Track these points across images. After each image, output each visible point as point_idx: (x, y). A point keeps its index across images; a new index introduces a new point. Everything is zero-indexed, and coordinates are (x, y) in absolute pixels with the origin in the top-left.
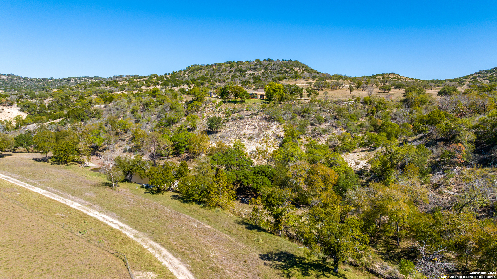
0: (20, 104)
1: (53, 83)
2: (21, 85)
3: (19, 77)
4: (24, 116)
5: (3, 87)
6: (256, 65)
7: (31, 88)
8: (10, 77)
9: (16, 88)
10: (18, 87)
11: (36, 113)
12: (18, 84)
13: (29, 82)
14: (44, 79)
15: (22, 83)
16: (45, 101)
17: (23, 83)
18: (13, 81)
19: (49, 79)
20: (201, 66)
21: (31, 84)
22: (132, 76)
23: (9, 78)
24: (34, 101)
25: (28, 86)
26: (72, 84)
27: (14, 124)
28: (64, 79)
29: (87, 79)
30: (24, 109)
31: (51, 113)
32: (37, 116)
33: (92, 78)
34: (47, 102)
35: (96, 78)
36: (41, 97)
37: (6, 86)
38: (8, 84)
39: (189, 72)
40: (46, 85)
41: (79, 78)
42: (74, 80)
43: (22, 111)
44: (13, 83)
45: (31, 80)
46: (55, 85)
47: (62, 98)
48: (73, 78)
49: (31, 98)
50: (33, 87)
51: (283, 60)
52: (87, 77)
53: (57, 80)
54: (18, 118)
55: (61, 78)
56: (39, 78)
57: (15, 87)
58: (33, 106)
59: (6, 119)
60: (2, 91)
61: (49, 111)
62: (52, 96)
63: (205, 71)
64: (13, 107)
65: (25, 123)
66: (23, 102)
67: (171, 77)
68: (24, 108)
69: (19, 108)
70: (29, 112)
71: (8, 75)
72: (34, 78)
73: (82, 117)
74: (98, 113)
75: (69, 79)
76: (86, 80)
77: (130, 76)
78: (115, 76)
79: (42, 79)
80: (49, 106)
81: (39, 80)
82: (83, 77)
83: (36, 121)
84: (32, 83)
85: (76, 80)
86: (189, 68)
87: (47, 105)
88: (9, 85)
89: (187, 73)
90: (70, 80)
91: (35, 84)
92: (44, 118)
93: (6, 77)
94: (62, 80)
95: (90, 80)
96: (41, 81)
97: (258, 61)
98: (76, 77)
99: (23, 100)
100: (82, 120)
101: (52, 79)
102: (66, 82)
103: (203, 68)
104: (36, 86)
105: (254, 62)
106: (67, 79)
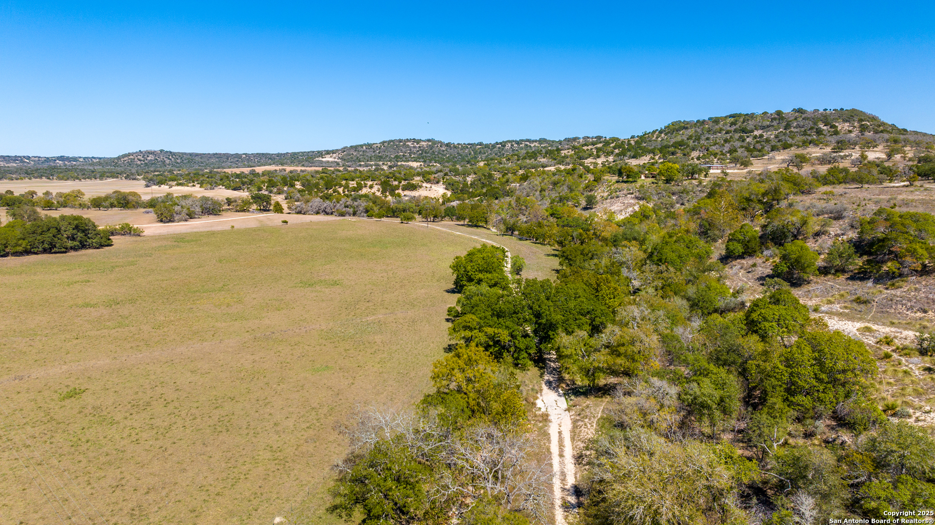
0: (446, 182)
1: (482, 151)
2: (442, 155)
3: (440, 142)
4: (449, 193)
5: (423, 158)
6: (773, 119)
7: (453, 158)
8: (430, 143)
9: (437, 159)
10: (439, 158)
11: (459, 191)
12: (439, 153)
13: (452, 150)
14: (471, 144)
15: (443, 151)
16: (467, 178)
17: (446, 152)
18: (434, 149)
19: (478, 145)
20: (688, 123)
21: (454, 152)
22: (592, 138)
23: (430, 145)
24: (457, 178)
25: (451, 155)
26: (507, 151)
27: (441, 201)
28: (497, 143)
29: (528, 143)
30: (449, 187)
31: (472, 191)
32: (459, 194)
33: (536, 141)
34: (469, 179)
35: (541, 141)
36: (465, 174)
37: (426, 156)
38: (428, 153)
39: (666, 134)
40: (472, 153)
41: (518, 143)
42: (510, 145)
43: (447, 189)
44: (433, 152)
45: (455, 147)
46: (485, 153)
47: (485, 176)
48: (509, 141)
49: (455, 176)
50: (456, 157)
51: (825, 110)
52: (528, 140)
53: (487, 146)
54: (444, 196)
55: (493, 143)
56: (464, 144)
57: (435, 157)
58: (457, 184)
59: (435, 196)
60: (421, 163)
61: (471, 190)
62: (475, 173)
63: (691, 132)
64: (439, 184)
65: (449, 200)
66: (448, 180)
67: (636, 142)
68: (449, 185)
69: (445, 186)
70: (453, 190)
71: (429, 140)
72: (459, 144)
73: (498, 195)
74: (512, 192)
75: (503, 144)
76: (527, 145)
77: (588, 138)
78: (566, 139)
79: (469, 144)
80: (471, 184)
81: (465, 147)
82: (522, 140)
83: (459, 199)
84: (456, 150)
85: (512, 145)
86: (668, 127)
87: (469, 183)
88: (429, 155)
89: (663, 135)
90: (504, 146)
91: (460, 152)
92: (466, 196)
93: (426, 143)
94: (494, 146)
95: (532, 145)
96: (467, 147)
97: (779, 113)
98: (513, 141)
99: (448, 177)
100: (497, 198)
101: (481, 144)
102: (499, 148)
103: (688, 126)
104: (461, 155)
105: (771, 114)
106: (501, 143)
